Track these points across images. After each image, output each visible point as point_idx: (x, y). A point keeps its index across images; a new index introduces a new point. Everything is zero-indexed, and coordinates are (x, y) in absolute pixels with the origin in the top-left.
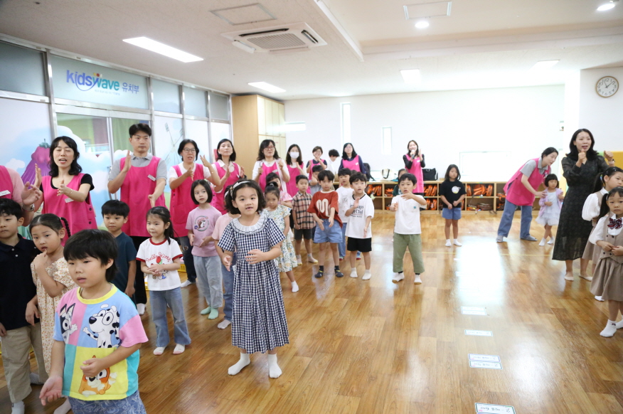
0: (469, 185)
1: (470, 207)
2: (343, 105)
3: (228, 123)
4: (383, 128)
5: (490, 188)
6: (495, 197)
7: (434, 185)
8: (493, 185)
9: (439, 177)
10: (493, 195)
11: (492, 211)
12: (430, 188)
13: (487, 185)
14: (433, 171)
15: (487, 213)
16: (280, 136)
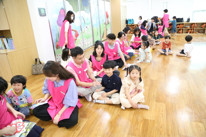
0: (196, 24)
1: (196, 32)
3: (109, 1)
4: (164, 3)
7: (182, 24)
10: (205, 27)
11: (204, 34)
12: (181, 25)
13: (203, 24)
14: (182, 19)
15: (202, 34)
16: (125, 7)
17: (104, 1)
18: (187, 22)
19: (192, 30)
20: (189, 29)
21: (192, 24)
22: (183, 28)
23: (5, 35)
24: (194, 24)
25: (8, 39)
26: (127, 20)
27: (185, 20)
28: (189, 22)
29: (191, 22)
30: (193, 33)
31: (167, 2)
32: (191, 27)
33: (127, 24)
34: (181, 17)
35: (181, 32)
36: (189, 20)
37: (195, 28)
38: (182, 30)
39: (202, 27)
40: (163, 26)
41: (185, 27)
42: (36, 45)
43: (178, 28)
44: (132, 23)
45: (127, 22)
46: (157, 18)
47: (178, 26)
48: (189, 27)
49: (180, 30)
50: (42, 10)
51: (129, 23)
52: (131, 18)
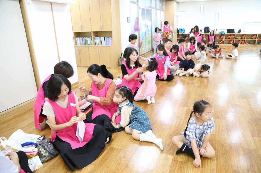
0: (247, 35)
1: (246, 43)
2: (201, 5)
3: (163, 11)
4: (216, 14)
5: (255, 36)
6: (257, 39)
7: (233, 35)
8: (256, 35)
9: (235, 32)
10: (256, 39)
11: (255, 45)
12: (232, 36)
13: (254, 35)
14: (233, 30)
15: (253, 45)
16: (177, 16)
17: (160, 10)
18: (238, 33)
19: (243, 41)
20: (240, 40)
21: (243, 35)
22: (234, 39)
23: (98, 35)
24: (245, 35)
25: (105, 37)
26: (178, 29)
27: (236, 31)
28: (240, 33)
29: (242, 33)
30: (244, 44)
31: (219, 14)
32: (242, 38)
33: (178, 34)
34: (232, 28)
35: (231, 43)
36: (240, 31)
37: (245, 39)
38: (233, 41)
39: (252, 39)
40: (214, 36)
41: (236, 38)
42: (121, 44)
43: (229, 38)
44: (184, 33)
45: (178, 31)
46: (208, 28)
47: (229, 37)
48: (240, 38)
49: (231, 40)
50: (129, 18)
51: (180, 32)
52: (182, 28)
